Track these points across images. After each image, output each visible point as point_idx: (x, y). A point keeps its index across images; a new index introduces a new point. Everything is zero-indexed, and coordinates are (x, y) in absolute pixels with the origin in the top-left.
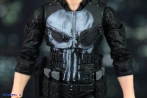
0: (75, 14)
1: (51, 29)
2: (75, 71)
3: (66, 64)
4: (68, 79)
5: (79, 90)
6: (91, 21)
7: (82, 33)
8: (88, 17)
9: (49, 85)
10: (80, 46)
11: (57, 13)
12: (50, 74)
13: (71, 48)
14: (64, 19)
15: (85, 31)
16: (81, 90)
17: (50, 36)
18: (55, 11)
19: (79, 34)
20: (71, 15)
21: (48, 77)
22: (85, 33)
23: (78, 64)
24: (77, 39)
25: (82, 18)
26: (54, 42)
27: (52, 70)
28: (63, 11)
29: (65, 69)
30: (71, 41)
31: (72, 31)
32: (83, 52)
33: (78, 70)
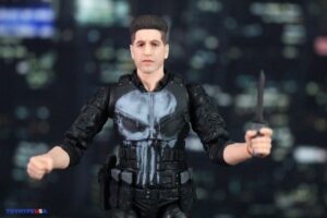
0: (153, 96)
1: (121, 116)
2: (152, 172)
3: (140, 162)
4: (144, 182)
5: (158, 196)
6: (173, 104)
7: (161, 119)
8: (170, 99)
9: (119, 191)
10: (159, 137)
11: (129, 95)
12: (120, 175)
13: (147, 140)
14: (138, 102)
15: (165, 117)
16: (161, 197)
17: (120, 125)
18: (126, 92)
19: (158, 120)
20: (147, 97)
21: (117, 179)
22: (166, 120)
23: (156, 162)
24: (156, 127)
25: (161, 100)
26: (125, 132)
27: (122, 171)
28: (137, 92)
29: (139, 169)
30: (147, 130)
31: (149, 117)
32: (163, 146)
33: (156, 170)
